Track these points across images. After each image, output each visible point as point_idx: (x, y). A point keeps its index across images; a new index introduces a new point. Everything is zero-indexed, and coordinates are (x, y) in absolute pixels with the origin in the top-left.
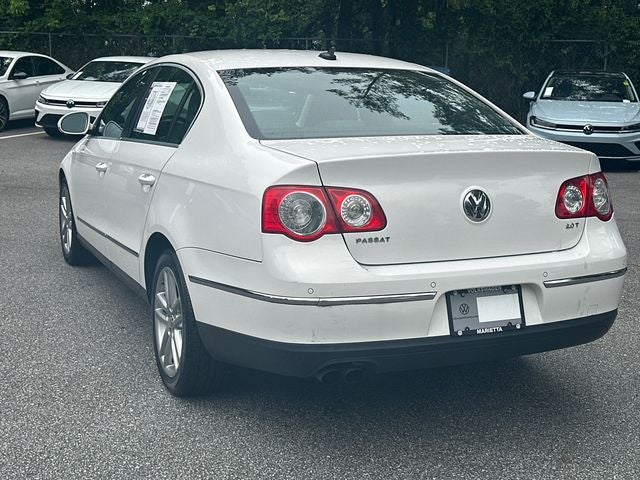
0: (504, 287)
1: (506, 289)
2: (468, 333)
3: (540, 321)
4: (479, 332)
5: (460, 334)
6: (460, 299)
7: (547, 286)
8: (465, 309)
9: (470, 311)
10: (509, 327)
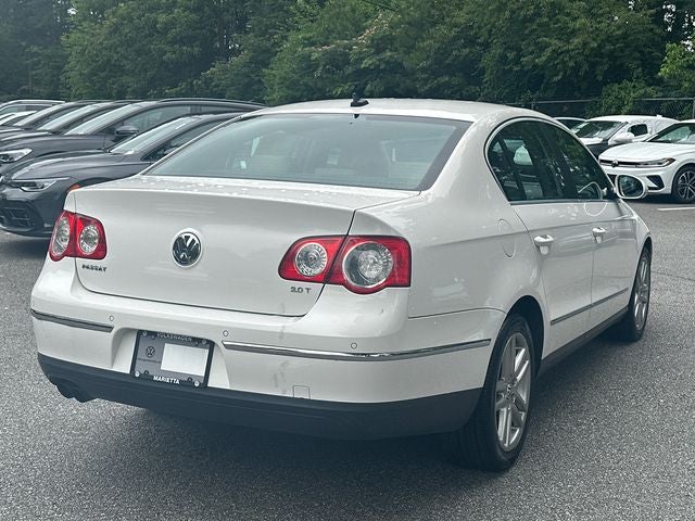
0: (194, 339)
1: (196, 342)
2: (146, 377)
3: (226, 385)
4: (155, 378)
5: (137, 375)
6: (150, 340)
7: (227, 347)
8: (151, 352)
9: (155, 355)
10: (188, 382)
